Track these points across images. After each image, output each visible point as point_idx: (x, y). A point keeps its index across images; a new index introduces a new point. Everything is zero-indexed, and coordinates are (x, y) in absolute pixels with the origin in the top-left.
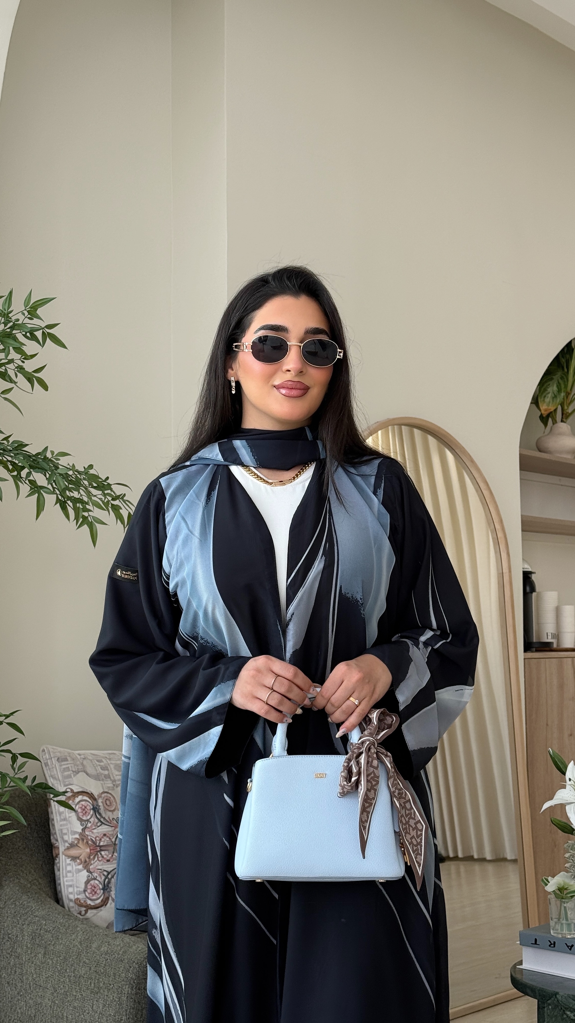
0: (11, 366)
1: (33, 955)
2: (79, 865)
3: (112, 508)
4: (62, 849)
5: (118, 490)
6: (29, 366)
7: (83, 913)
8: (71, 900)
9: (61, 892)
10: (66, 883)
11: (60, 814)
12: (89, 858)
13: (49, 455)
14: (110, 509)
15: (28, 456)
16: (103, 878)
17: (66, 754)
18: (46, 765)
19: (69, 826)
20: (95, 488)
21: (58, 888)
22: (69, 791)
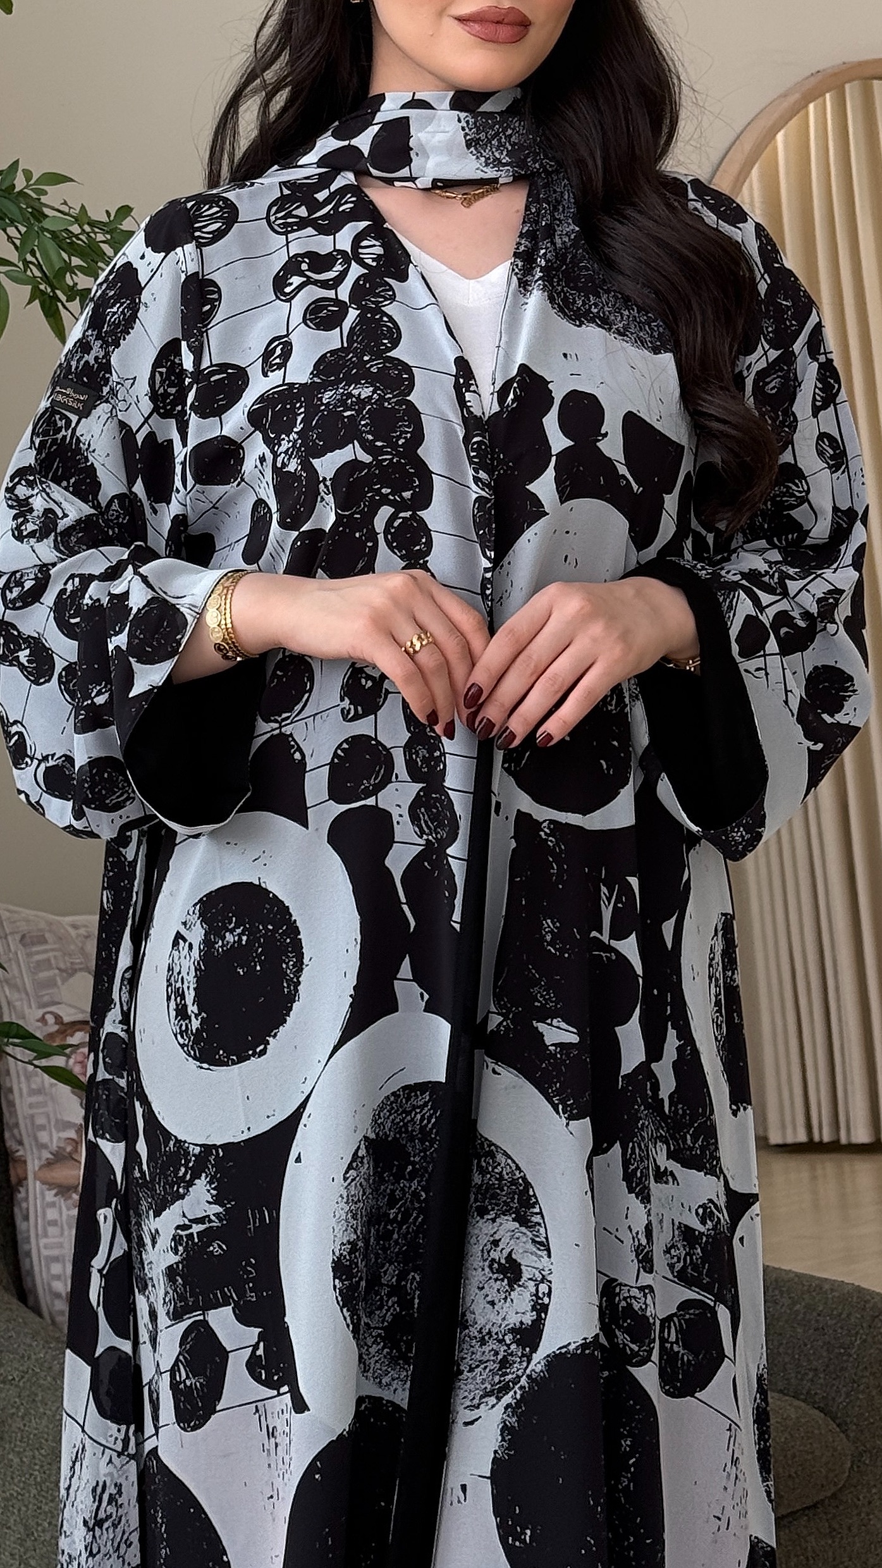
4: (33, 1165)
9: (31, 1272)
17: (42, 925)
22: (50, 1019)
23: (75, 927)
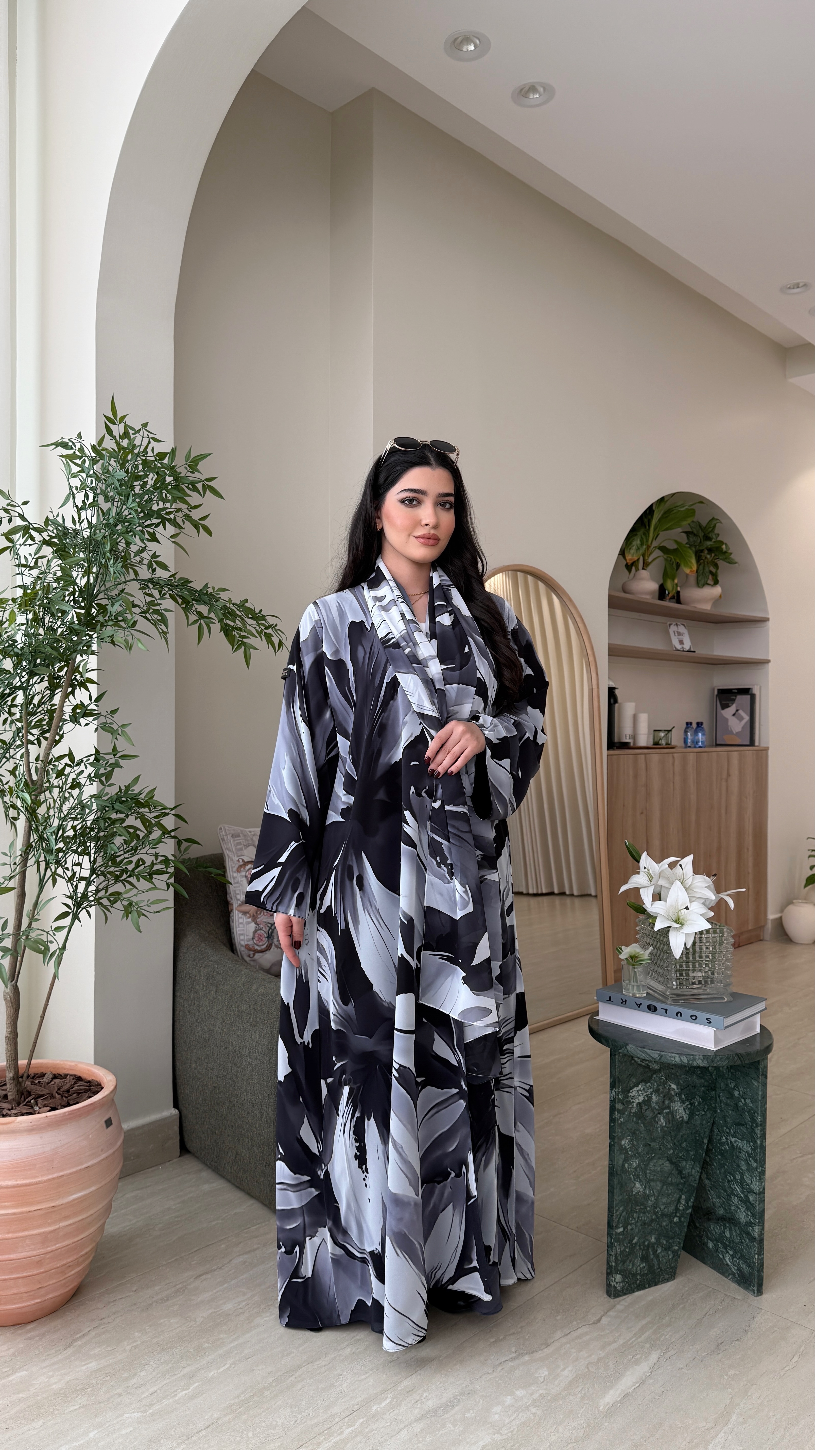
0: (180, 514)
1: (207, 992)
2: (249, 918)
3: (264, 635)
4: (235, 906)
5: (271, 621)
6: (196, 515)
7: (252, 955)
8: (242, 946)
9: (234, 938)
10: (238, 932)
11: (234, 878)
12: (257, 913)
13: (210, 590)
14: (263, 637)
15: (192, 591)
16: (268, 928)
17: (239, 831)
18: (223, 840)
19: (241, 888)
20: (250, 618)
21: (233, 936)
22: (241, 861)
23: (250, 832)
